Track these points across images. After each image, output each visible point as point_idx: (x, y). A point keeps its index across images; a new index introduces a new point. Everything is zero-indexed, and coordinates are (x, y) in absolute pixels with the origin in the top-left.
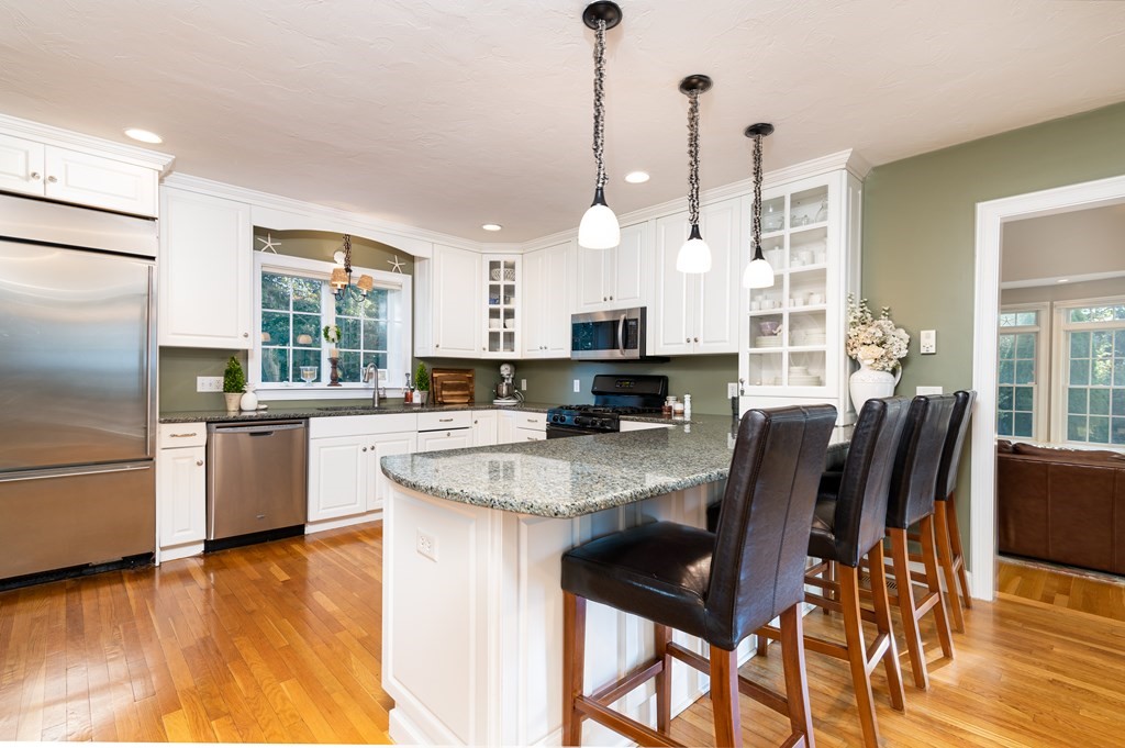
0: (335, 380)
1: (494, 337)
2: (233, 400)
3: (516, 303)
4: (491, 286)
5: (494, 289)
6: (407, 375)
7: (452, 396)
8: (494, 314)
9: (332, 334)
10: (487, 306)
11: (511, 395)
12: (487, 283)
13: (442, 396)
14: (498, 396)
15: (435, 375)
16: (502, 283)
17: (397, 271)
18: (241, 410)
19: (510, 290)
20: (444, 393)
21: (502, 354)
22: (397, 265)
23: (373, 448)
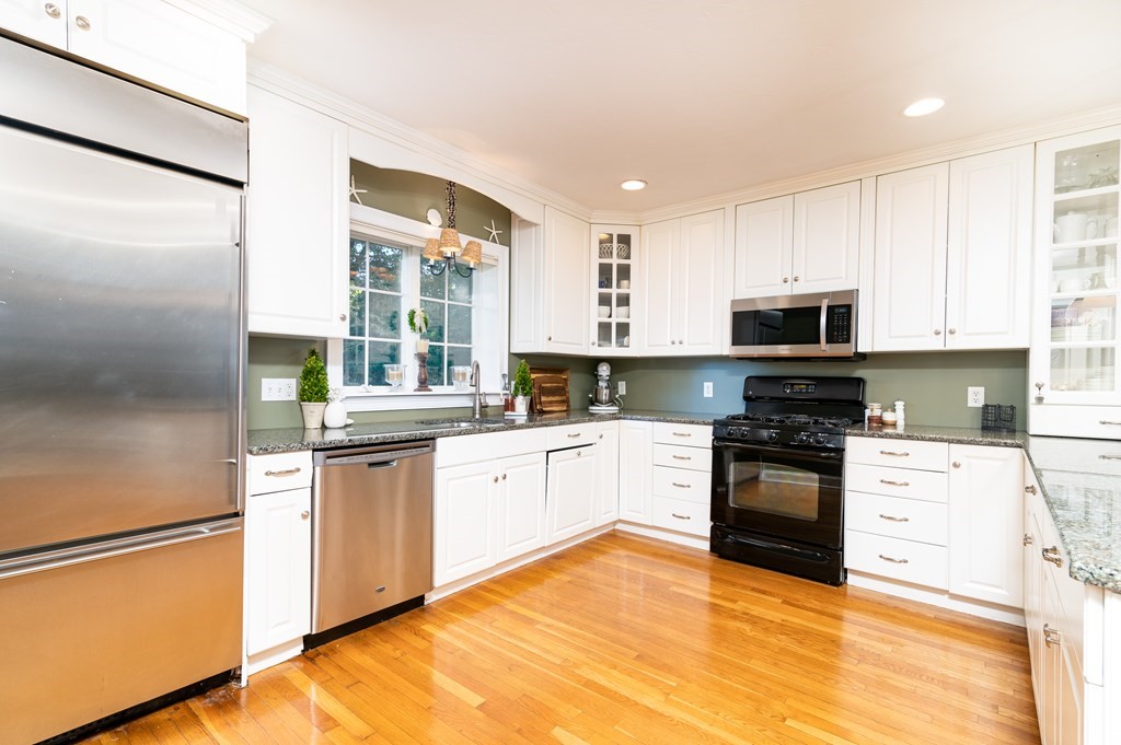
0: (423, 384)
1: (604, 329)
2: (313, 412)
3: (633, 288)
4: (601, 265)
5: (605, 271)
6: (504, 375)
7: (551, 402)
8: (604, 300)
9: (418, 321)
10: (596, 290)
11: (612, 401)
12: (596, 261)
13: (541, 403)
14: (595, 401)
15: (533, 376)
16: (615, 261)
17: (494, 241)
18: (324, 427)
19: (625, 272)
20: (543, 399)
21: (612, 350)
22: (494, 232)
23: (505, 477)
